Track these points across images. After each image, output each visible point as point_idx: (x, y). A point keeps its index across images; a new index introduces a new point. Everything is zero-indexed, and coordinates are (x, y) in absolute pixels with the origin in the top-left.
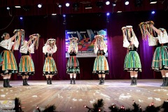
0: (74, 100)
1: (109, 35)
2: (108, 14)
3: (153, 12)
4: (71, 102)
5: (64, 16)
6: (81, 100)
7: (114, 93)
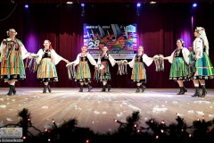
0: (96, 112)
1: (139, 31)
2: (139, 5)
3: (195, 5)
4: (93, 115)
5: (83, 5)
6: (104, 113)
7: (146, 105)
